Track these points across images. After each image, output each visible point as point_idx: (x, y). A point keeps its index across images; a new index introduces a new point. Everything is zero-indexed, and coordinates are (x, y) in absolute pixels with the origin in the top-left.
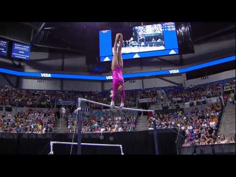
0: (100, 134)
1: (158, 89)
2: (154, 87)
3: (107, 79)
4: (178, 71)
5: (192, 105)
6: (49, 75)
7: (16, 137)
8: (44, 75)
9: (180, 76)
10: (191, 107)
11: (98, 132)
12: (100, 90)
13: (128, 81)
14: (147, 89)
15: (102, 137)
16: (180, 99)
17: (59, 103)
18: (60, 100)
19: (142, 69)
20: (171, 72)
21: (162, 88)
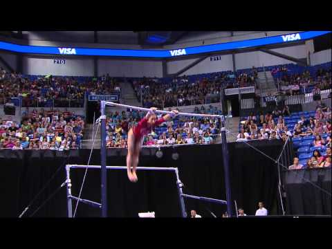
0: (157, 149)
1: (261, 69)
2: (254, 68)
3: (173, 54)
4: (298, 37)
5: (317, 97)
6: (73, 51)
7: (21, 157)
8: (63, 51)
9: (303, 46)
10: (315, 102)
11: (153, 146)
12: (161, 76)
13: (209, 58)
14: (241, 71)
15: (159, 154)
16: (296, 87)
17: (91, 98)
18: (93, 94)
19: (232, 35)
20: (285, 39)
21: (268, 69)
